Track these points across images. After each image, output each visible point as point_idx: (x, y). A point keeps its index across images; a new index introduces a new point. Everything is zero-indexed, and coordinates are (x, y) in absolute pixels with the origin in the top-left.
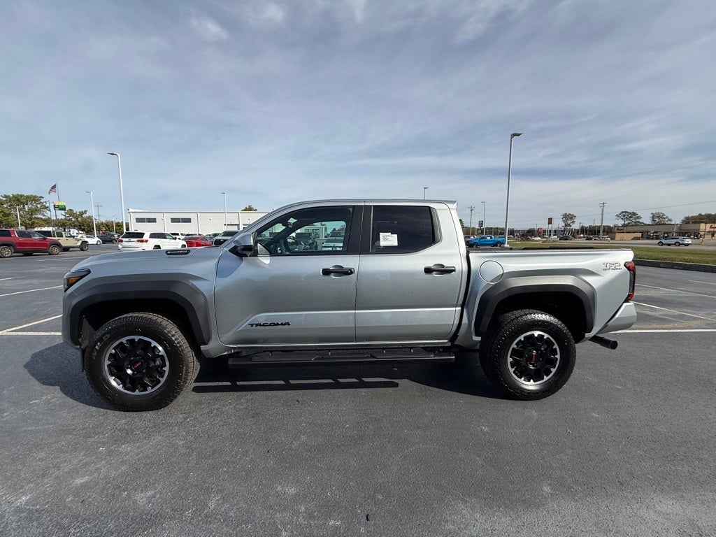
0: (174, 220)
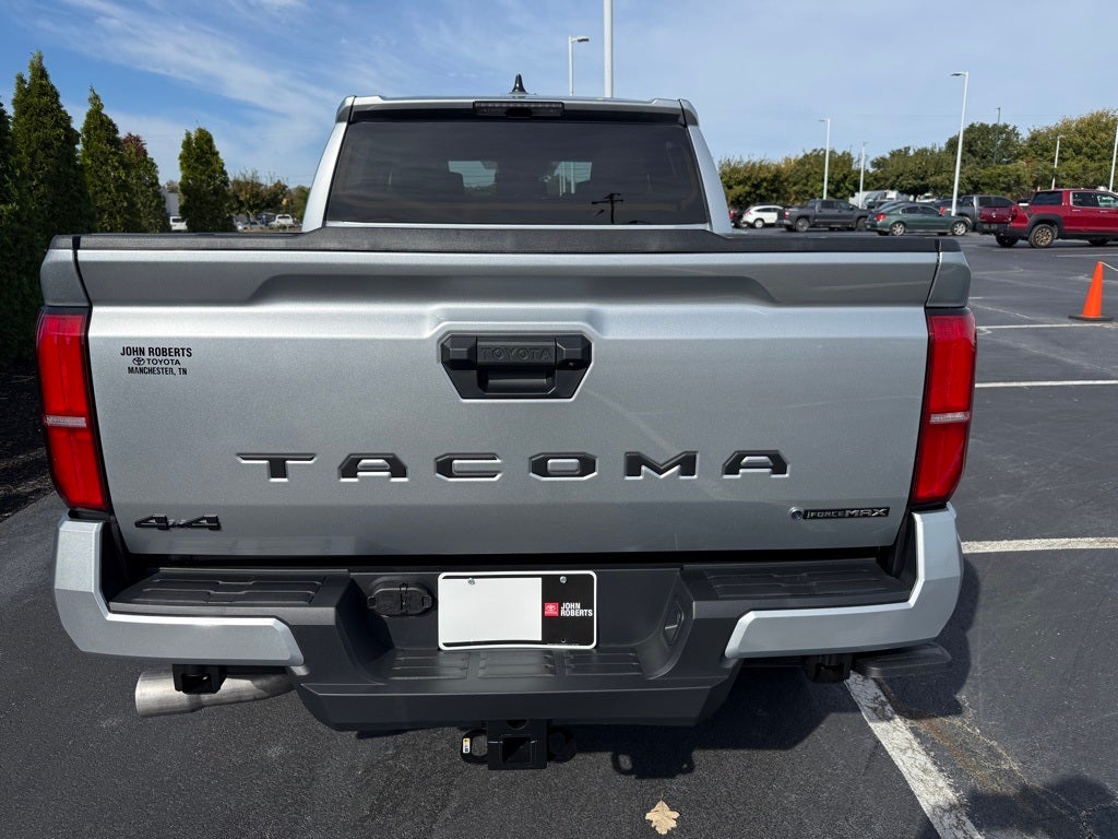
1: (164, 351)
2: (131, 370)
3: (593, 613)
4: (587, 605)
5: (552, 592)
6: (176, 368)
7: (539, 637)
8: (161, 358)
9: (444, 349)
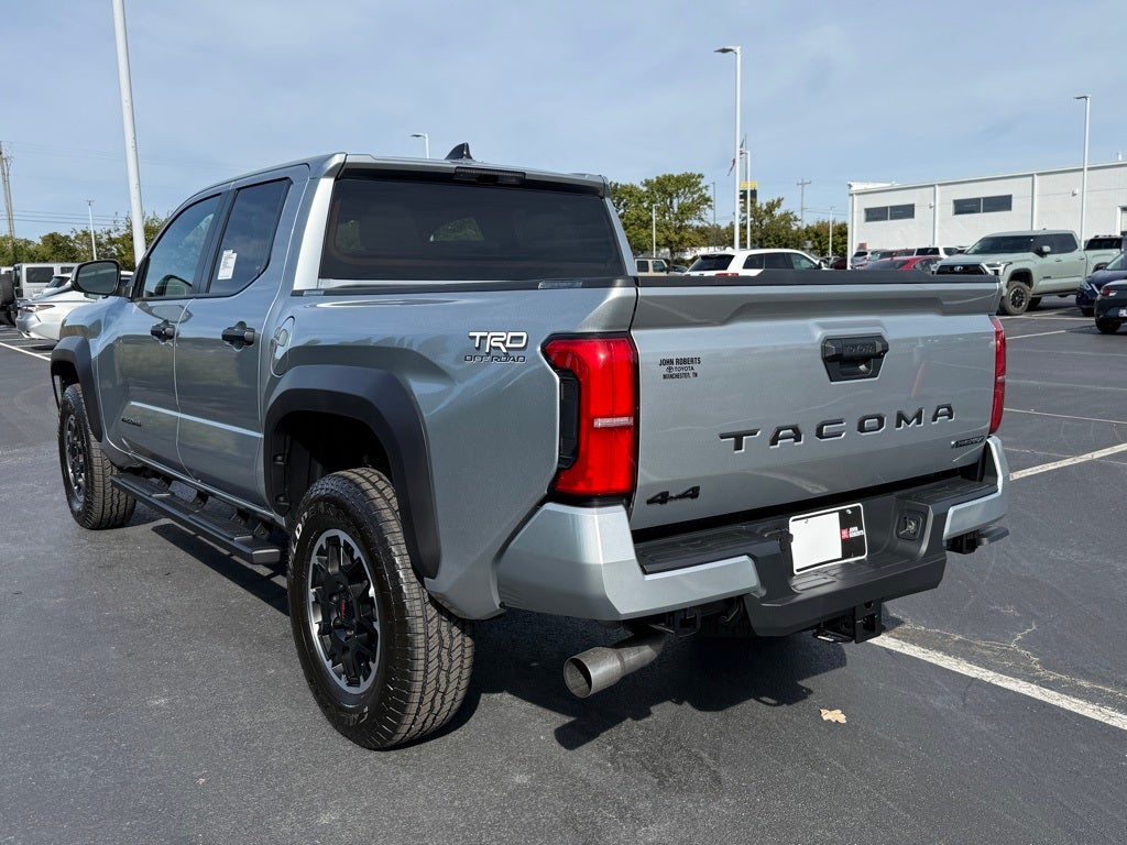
0: (963, 207)
1: (685, 361)
2: (665, 377)
3: (863, 532)
4: (860, 528)
5: (846, 522)
6: (691, 372)
7: (840, 556)
8: (683, 366)
9: (824, 349)
